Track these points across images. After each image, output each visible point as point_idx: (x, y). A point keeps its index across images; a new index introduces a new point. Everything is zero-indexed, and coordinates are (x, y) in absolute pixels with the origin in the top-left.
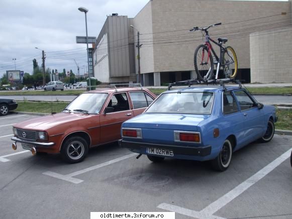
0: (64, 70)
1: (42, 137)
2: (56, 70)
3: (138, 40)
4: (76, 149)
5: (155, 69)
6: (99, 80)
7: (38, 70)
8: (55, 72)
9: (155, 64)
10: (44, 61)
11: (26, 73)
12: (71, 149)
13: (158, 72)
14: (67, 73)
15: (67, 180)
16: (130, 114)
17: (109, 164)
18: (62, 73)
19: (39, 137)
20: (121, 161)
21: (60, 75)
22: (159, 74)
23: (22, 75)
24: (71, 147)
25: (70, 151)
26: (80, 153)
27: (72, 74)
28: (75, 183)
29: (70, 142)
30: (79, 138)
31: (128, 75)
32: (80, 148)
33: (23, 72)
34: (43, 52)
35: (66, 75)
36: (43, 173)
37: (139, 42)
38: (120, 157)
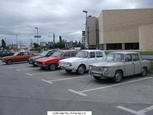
3: (88, 30)
5: (104, 42)
9: (104, 40)
10: (54, 38)
13: (105, 44)
18: (75, 43)
22: (106, 44)
27: (80, 43)
31: (95, 45)
34: (54, 34)
37: (88, 31)
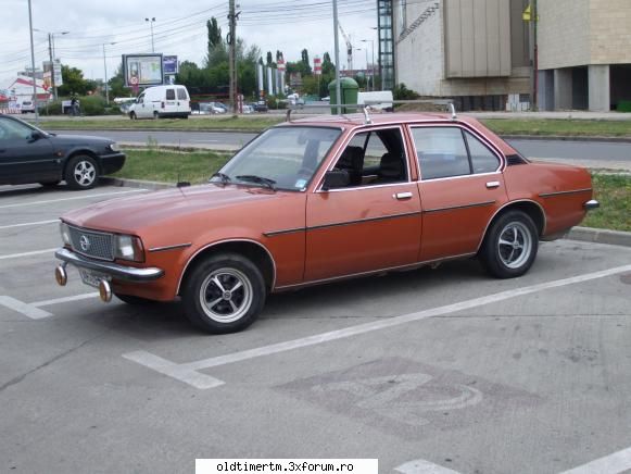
0: (305, 53)
1: (128, 251)
2: (279, 54)
4: (227, 294)
6: (409, 87)
7: (222, 52)
8: (274, 60)
10: (233, 26)
11: (186, 63)
12: (213, 292)
14: (312, 64)
15: (179, 378)
16: (409, 194)
17: (321, 340)
18: (299, 64)
19: (120, 252)
20: (358, 335)
21: (291, 69)
23: (172, 67)
24: (213, 286)
25: (209, 298)
26: (239, 302)
27: (328, 67)
28: (199, 387)
29: (210, 269)
30: (236, 258)
31: (504, 73)
32: (241, 291)
33: (175, 57)
35: (309, 68)
36: (125, 356)
38: (362, 323)
